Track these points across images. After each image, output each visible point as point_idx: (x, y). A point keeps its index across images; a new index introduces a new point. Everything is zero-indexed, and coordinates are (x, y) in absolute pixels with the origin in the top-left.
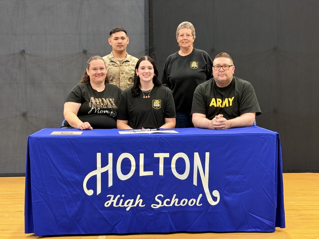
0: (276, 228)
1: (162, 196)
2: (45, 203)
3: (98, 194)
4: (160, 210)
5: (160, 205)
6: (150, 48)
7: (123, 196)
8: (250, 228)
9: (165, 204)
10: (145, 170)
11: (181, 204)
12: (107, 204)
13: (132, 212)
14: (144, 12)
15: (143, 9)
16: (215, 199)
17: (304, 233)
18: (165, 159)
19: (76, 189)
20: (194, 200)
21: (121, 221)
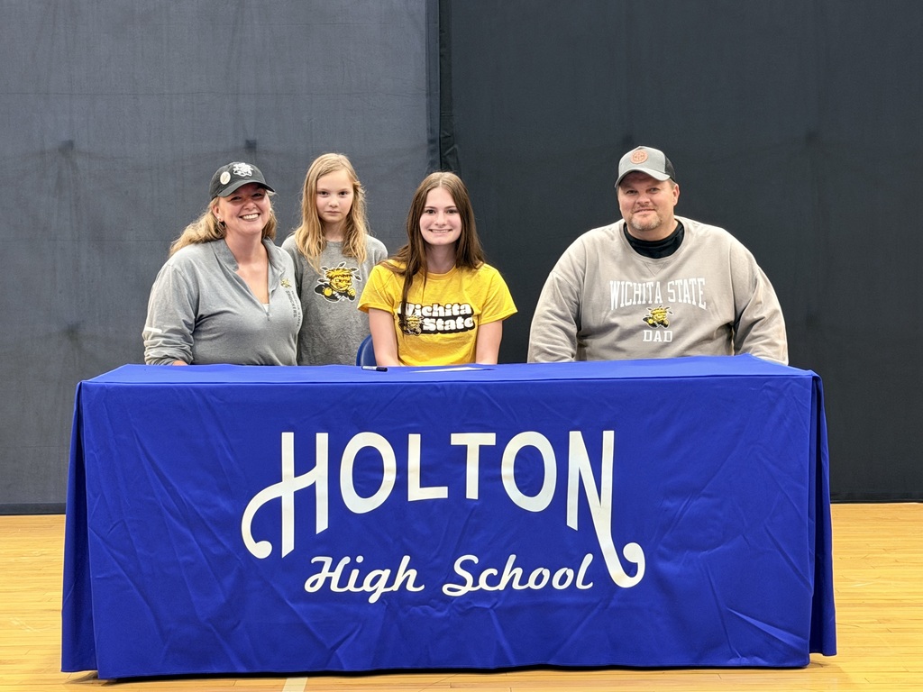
0: (811, 655)
1: (475, 560)
2: (129, 581)
3: (284, 553)
4: (469, 603)
5: (469, 587)
6: (442, 136)
7: (360, 559)
8: (734, 656)
9: (483, 584)
10: (425, 483)
11: (531, 584)
12: (312, 585)
13: (387, 608)
14: (423, 28)
15: (422, 19)
16: (630, 569)
17: (893, 669)
18: (483, 450)
19: (221, 539)
20: (570, 573)
21: (353, 636)
